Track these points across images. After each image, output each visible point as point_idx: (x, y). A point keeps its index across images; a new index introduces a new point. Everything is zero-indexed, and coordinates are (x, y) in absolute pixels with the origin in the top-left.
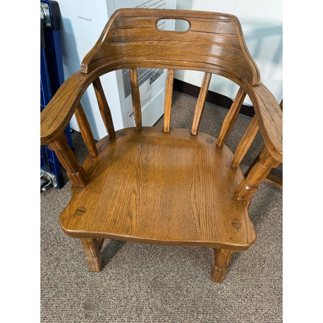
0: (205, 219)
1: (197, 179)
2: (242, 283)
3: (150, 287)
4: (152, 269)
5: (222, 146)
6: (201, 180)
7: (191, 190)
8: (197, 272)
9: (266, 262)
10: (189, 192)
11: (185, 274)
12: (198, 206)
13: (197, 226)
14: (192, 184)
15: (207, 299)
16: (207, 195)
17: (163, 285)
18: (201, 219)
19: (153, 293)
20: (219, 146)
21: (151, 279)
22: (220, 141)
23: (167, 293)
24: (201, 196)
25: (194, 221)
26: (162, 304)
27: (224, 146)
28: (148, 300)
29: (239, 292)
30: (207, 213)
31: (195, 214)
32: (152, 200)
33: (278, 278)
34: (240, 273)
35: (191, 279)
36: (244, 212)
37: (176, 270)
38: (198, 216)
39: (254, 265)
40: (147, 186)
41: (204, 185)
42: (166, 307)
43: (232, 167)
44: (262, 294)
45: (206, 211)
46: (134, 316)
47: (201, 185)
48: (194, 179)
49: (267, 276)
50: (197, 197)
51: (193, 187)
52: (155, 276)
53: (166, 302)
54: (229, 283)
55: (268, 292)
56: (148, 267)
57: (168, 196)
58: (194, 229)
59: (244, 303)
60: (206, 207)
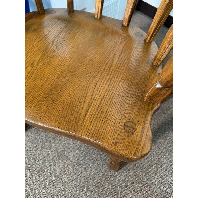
0: (94, 112)
1: (106, 69)
2: (134, 177)
3: (56, 156)
4: (63, 143)
5: (150, 42)
6: (111, 70)
7: (95, 77)
8: (99, 156)
9: (163, 166)
10: (91, 79)
11: (88, 155)
12: (93, 95)
13: (82, 117)
14: (99, 72)
15: (99, 181)
16: (109, 87)
17: (67, 158)
18: (90, 110)
19: (56, 162)
20: (147, 41)
21: (59, 151)
22: (148, 35)
23: (68, 165)
24: (103, 86)
25: (80, 111)
26: (61, 172)
27: (152, 43)
28: (51, 166)
29: (129, 184)
30: (101, 106)
31: (86, 103)
32: (45, 77)
33: (169, 183)
34: (135, 168)
35: (92, 161)
36: (146, 116)
37: (82, 149)
38: (89, 106)
39: (151, 166)
40: (48, 62)
41: (112, 76)
42: (63, 176)
43: (153, 64)
44: (149, 192)
45: (101, 103)
46: (36, 175)
47: (109, 75)
48: (103, 68)
49: (159, 178)
50: (97, 86)
51: (99, 75)
52: (63, 149)
53: (64, 172)
54: (123, 174)
55: (156, 192)
56: (60, 140)
57: (67, 78)
58: (75, 121)
59: (130, 194)
60: (102, 100)
